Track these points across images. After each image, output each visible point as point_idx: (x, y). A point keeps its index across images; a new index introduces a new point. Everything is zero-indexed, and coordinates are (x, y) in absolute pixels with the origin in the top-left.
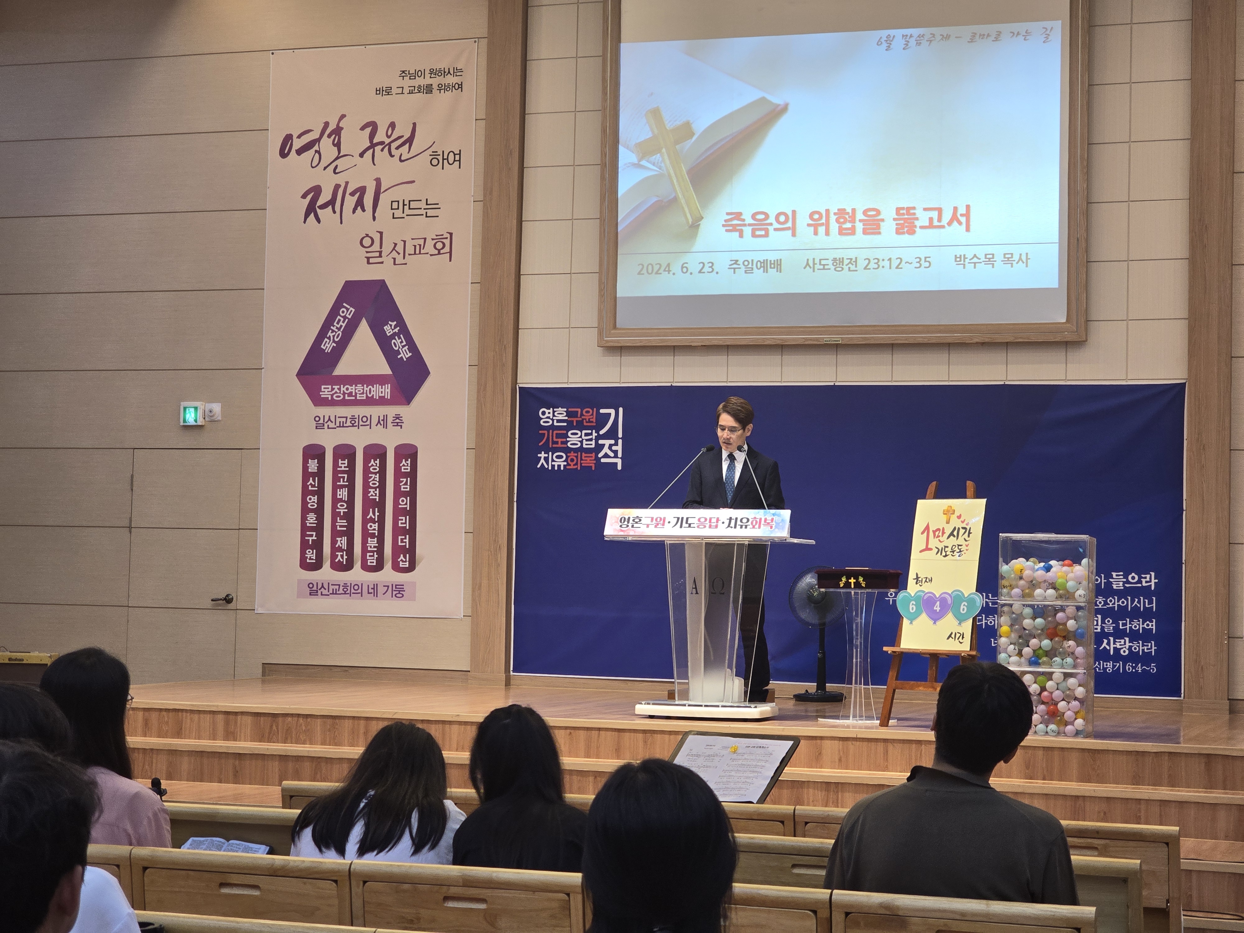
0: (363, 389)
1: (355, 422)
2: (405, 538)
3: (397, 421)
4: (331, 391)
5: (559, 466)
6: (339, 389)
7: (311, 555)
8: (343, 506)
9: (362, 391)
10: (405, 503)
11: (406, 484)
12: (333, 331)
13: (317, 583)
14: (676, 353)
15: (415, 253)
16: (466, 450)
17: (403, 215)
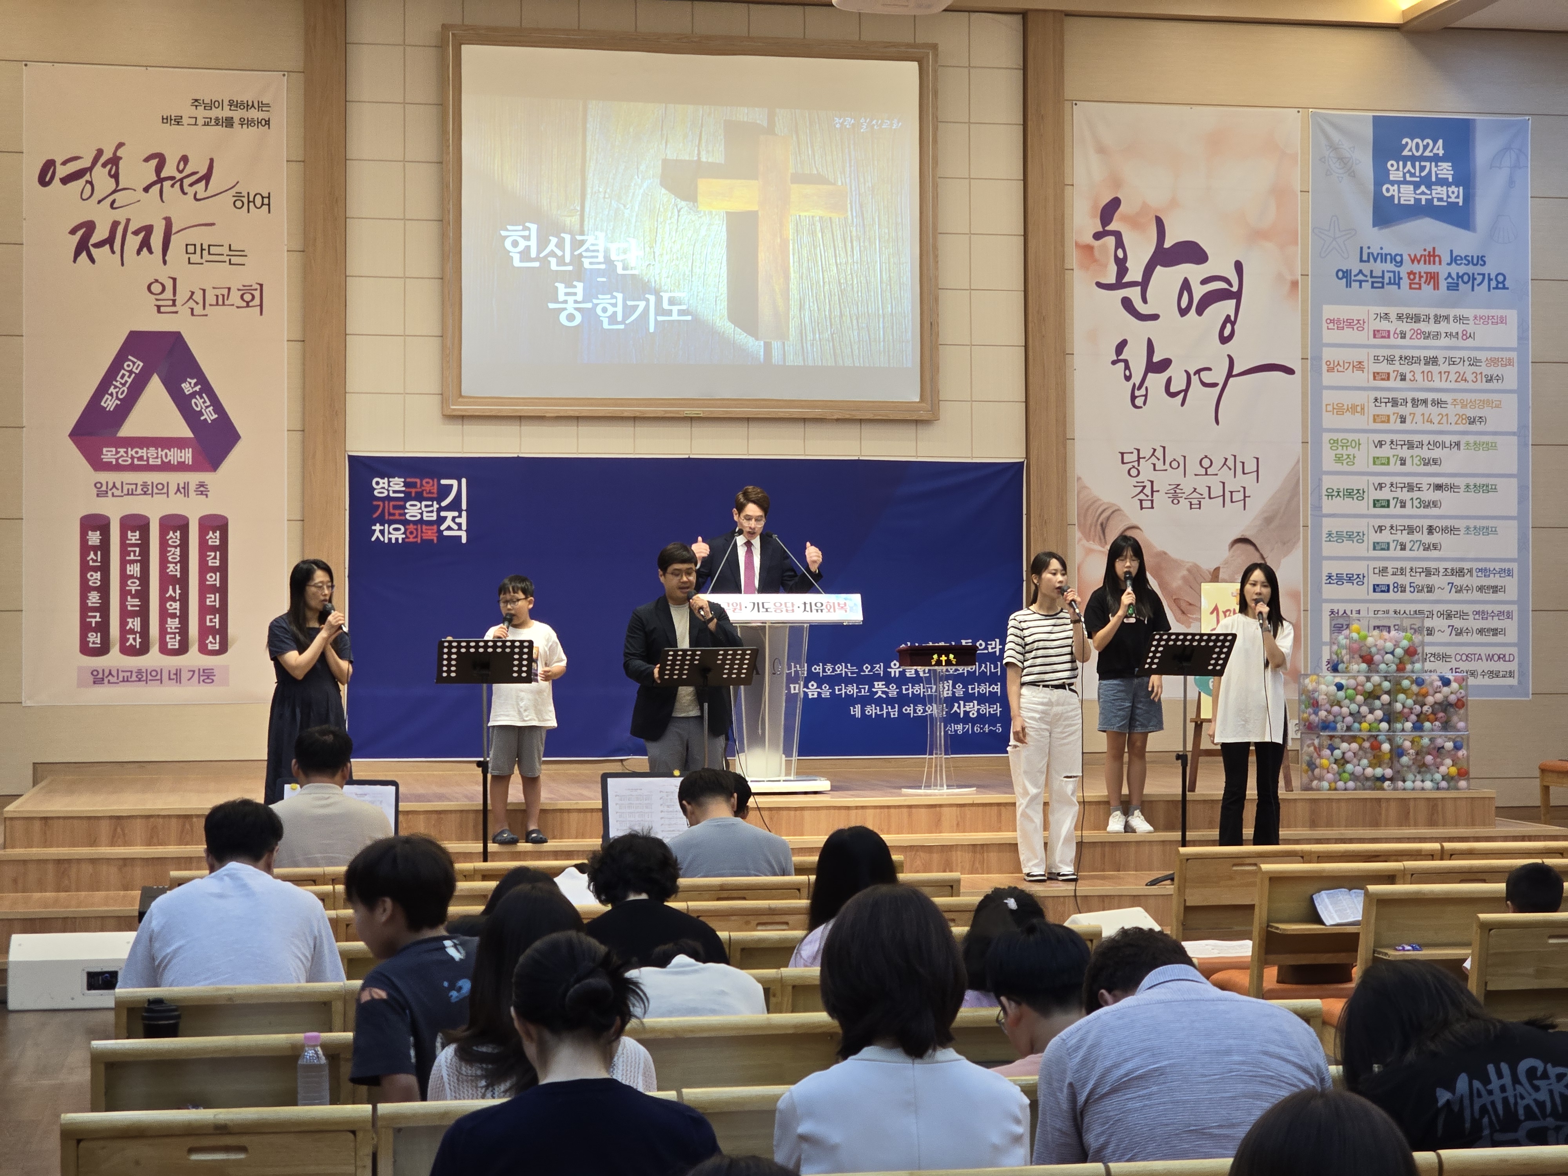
0: (158, 453)
1: (147, 490)
2: (215, 618)
3: (202, 489)
4: (115, 455)
5: (397, 539)
6: (126, 452)
7: (94, 639)
8: (134, 583)
9: (156, 455)
10: (213, 579)
11: (215, 558)
12: (116, 387)
13: (103, 671)
14: (523, 423)
15: (217, 304)
16: (286, 522)
17: (200, 261)
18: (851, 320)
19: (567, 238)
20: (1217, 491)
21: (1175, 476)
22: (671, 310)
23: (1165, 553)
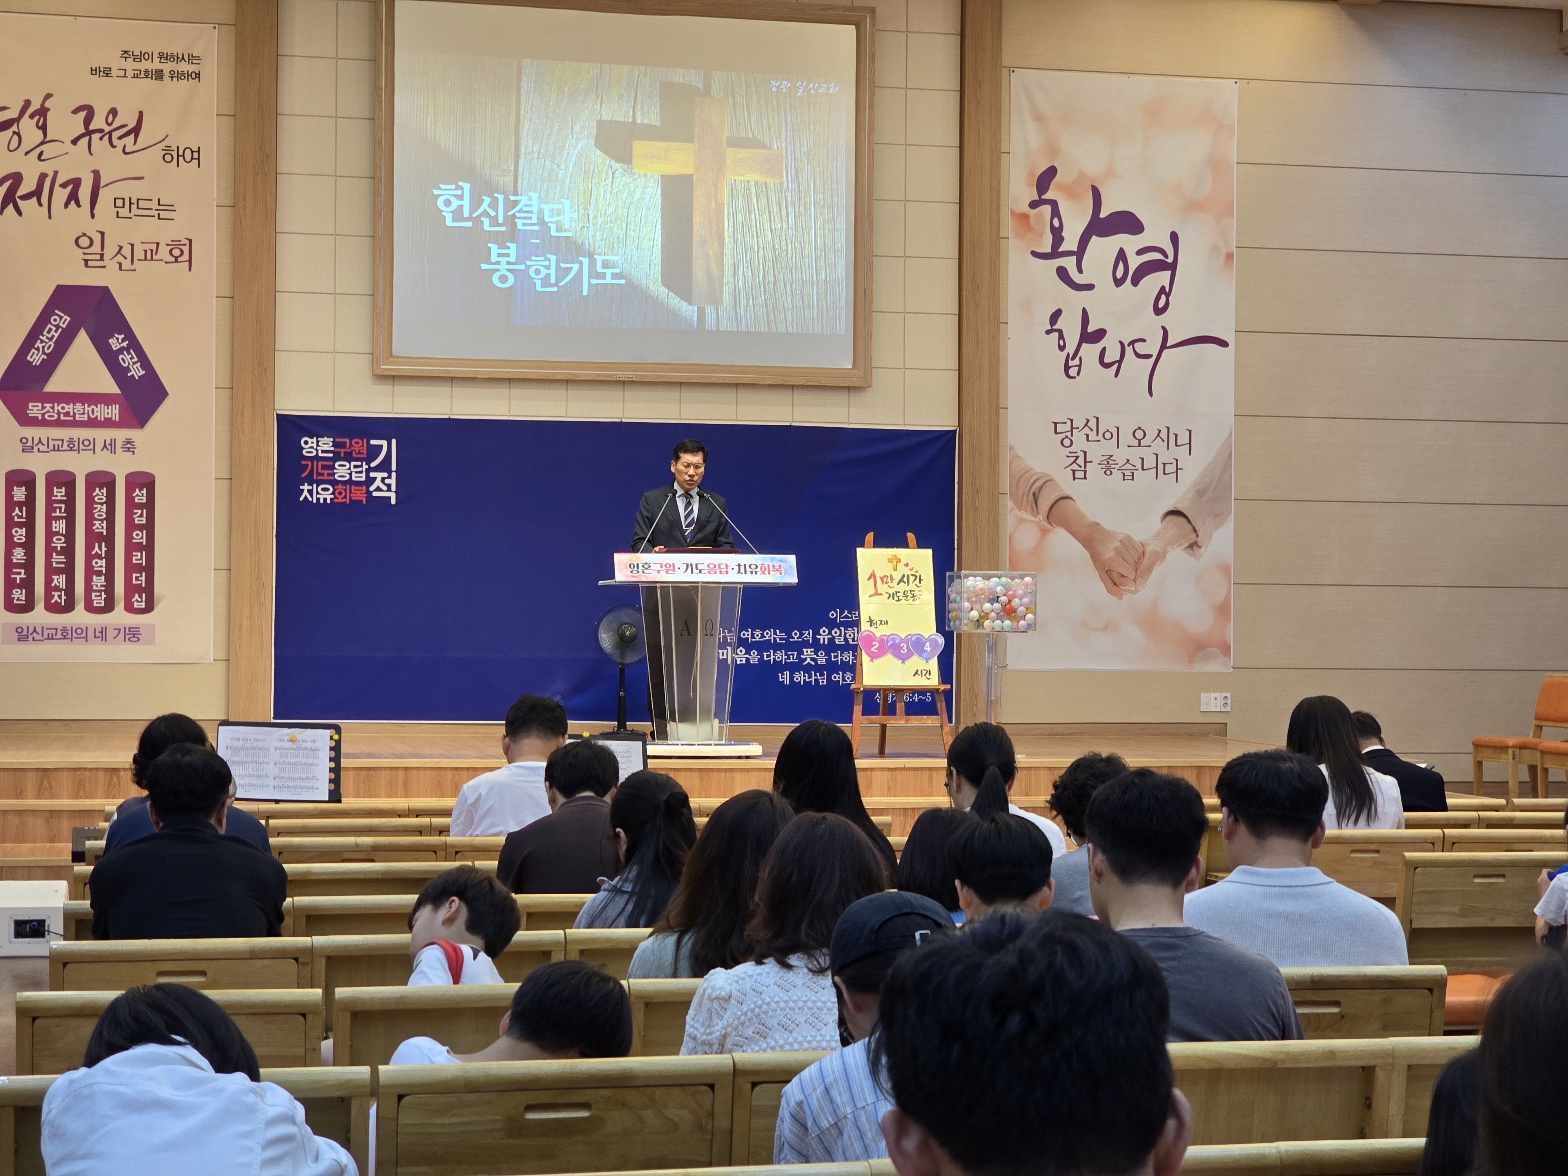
0: (84, 409)
1: (72, 446)
2: (141, 576)
3: (129, 446)
4: (42, 410)
5: (325, 499)
6: (53, 408)
7: (19, 595)
8: (60, 539)
9: (82, 411)
10: (139, 537)
11: (141, 515)
12: (42, 341)
13: (28, 627)
14: (454, 384)
15: (146, 259)
16: (214, 480)
17: (130, 215)
18: (785, 286)
19: (501, 197)
20: (1150, 463)
21: (1109, 447)
22: (605, 274)
23: (1098, 524)
